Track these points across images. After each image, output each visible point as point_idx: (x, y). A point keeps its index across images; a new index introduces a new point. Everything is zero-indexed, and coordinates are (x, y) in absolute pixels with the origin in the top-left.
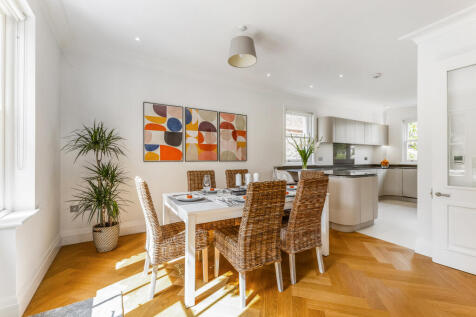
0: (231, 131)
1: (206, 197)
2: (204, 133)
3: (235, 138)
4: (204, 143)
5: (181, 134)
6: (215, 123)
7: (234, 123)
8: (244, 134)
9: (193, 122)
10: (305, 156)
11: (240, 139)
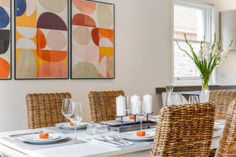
0: (91, 29)
1: (71, 135)
2: (46, 32)
3: (96, 41)
4: (47, 48)
5: (8, 32)
6: (64, 16)
7: (94, 16)
8: (111, 34)
9: (29, 12)
10: (205, 70)
11: (104, 42)
